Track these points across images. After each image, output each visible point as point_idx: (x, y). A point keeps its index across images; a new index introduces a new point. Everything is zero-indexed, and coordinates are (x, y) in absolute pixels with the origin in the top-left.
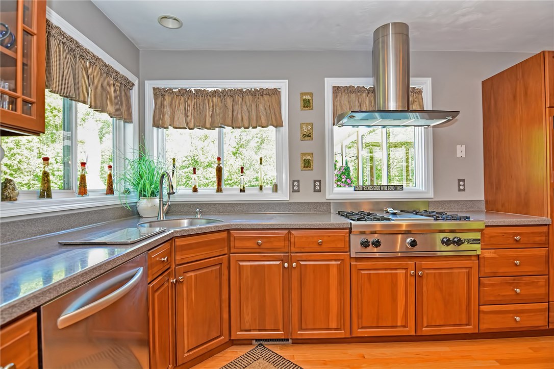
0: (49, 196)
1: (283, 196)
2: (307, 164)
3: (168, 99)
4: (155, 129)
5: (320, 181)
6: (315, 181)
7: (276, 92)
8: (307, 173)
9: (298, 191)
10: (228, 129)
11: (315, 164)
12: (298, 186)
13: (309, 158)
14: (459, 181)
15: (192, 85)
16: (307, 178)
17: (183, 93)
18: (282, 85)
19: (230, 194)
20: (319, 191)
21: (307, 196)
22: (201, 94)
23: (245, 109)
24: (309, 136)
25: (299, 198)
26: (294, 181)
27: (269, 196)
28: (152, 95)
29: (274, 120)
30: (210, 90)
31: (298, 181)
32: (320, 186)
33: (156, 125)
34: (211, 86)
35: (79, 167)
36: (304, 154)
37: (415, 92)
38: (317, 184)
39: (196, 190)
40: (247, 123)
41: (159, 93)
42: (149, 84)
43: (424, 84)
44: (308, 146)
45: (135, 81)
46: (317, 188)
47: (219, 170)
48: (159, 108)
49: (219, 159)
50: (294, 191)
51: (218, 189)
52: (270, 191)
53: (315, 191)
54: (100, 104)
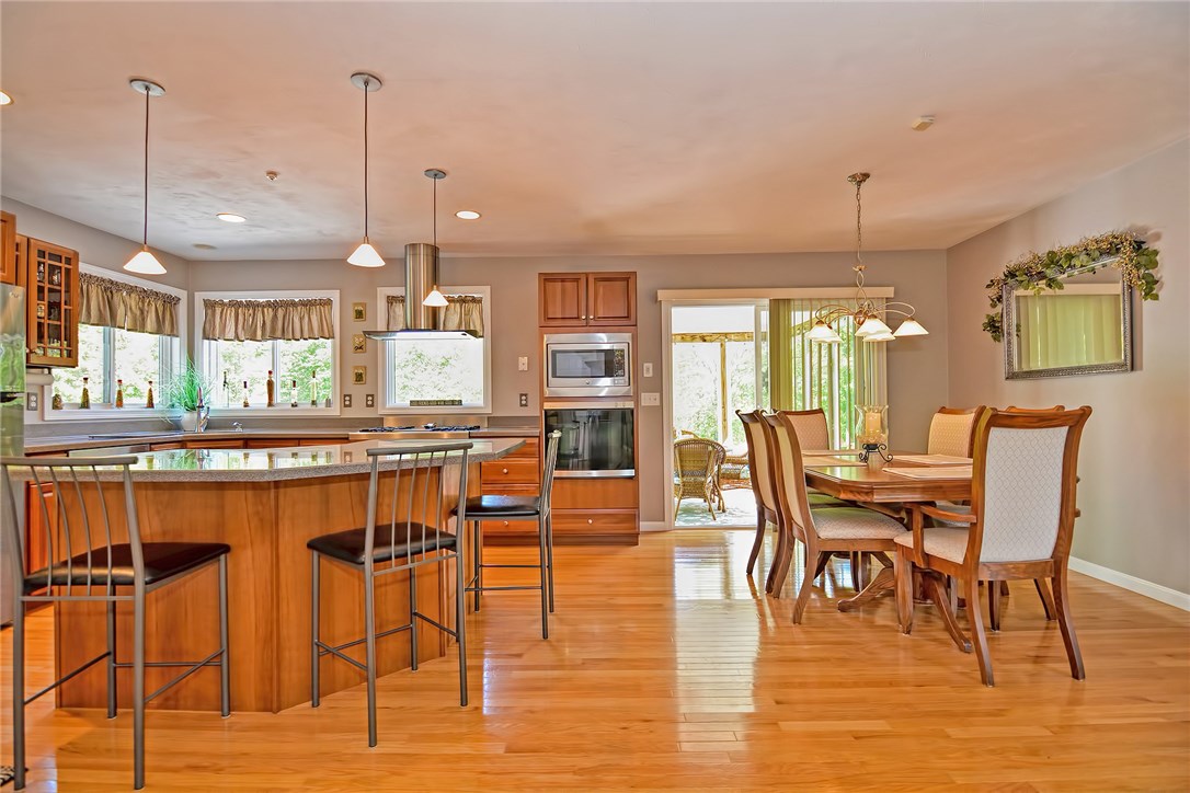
0: (88, 407)
1: (335, 411)
2: (359, 378)
3: (218, 310)
4: (206, 342)
5: (372, 396)
6: (368, 396)
7: (329, 302)
8: (359, 387)
9: (350, 406)
10: (281, 342)
11: (368, 378)
12: (350, 401)
13: (360, 371)
14: (522, 395)
15: (243, 296)
16: (359, 392)
17: (236, 305)
18: (335, 296)
19: (282, 409)
20: (372, 406)
21: (359, 411)
22: (252, 305)
23: (296, 314)
24: (361, 348)
25: (350, 414)
26: (345, 396)
27: (321, 411)
28: (203, 306)
29: (326, 331)
30: (261, 300)
31: (350, 396)
32: (372, 401)
33: (206, 337)
34: (263, 297)
35: (117, 384)
36: (356, 367)
37: (474, 300)
38: (370, 398)
39: (246, 405)
40: (298, 335)
41: (210, 305)
42: (200, 297)
43: (483, 292)
44: (360, 359)
45: (182, 294)
46: (370, 403)
47: (270, 384)
48: (209, 320)
49: (270, 372)
50: (345, 406)
51: (270, 404)
52: (323, 406)
53: (368, 406)
54: (138, 326)
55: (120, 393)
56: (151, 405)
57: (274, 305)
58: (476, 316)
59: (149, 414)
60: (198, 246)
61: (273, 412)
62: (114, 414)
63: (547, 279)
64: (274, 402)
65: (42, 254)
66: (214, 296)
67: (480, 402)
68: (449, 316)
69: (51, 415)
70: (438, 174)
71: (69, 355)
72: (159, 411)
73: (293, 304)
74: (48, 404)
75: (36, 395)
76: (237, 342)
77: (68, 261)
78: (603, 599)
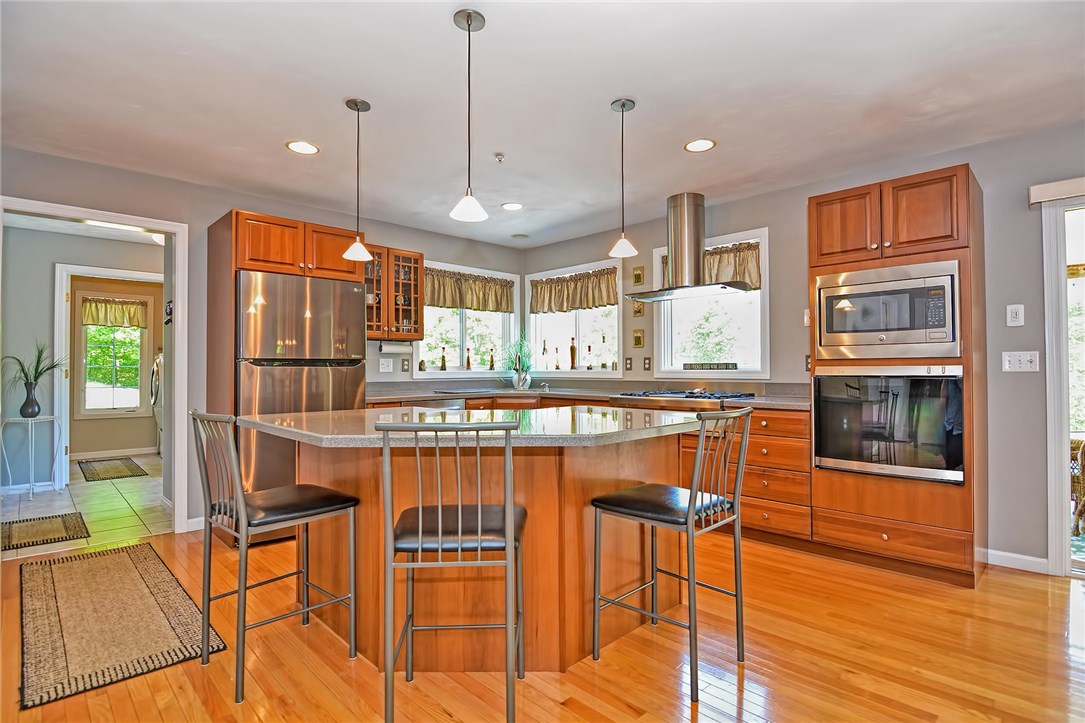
0: (445, 369)
1: (618, 375)
2: (638, 341)
3: (540, 288)
4: (532, 315)
5: (649, 359)
6: (645, 359)
7: (614, 270)
8: (639, 351)
9: (631, 368)
11: (646, 341)
12: (631, 363)
13: (639, 335)
14: (807, 357)
15: (555, 274)
16: (638, 355)
17: (550, 281)
18: (618, 264)
19: (581, 373)
20: (649, 369)
21: (638, 375)
22: (560, 281)
23: (590, 285)
24: (639, 312)
25: (632, 377)
26: (627, 359)
27: (609, 374)
28: (530, 286)
29: (612, 297)
30: (566, 276)
31: (631, 359)
32: (649, 364)
33: (532, 312)
34: (567, 273)
36: (636, 331)
37: (750, 247)
38: (647, 361)
39: (557, 368)
40: (591, 305)
41: (535, 284)
42: (528, 278)
43: (760, 236)
44: (639, 323)
45: (516, 279)
46: (647, 366)
47: (573, 349)
48: (534, 297)
49: (573, 339)
50: (627, 369)
51: (573, 367)
52: (611, 369)
53: (645, 369)
54: (483, 306)
55: (468, 358)
56: (492, 367)
57: (576, 279)
58: (752, 266)
59: (490, 375)
60: (515, 236)
61: (575, 375)
62: (464, 374)
63: (819, 203)
64: (577, 365)
65: (397, 258)
66: (537, 276)
67: (757, 366)
68: (722, 269)
69: (418, 375)
70: (626, 104)
71: (416, 331)
72: (498, 373)
73: (588, 276)
74: (416, 367)
75: (408, 360)
76: (550, 314)
77: (416, 261)
78: (835, 666)
